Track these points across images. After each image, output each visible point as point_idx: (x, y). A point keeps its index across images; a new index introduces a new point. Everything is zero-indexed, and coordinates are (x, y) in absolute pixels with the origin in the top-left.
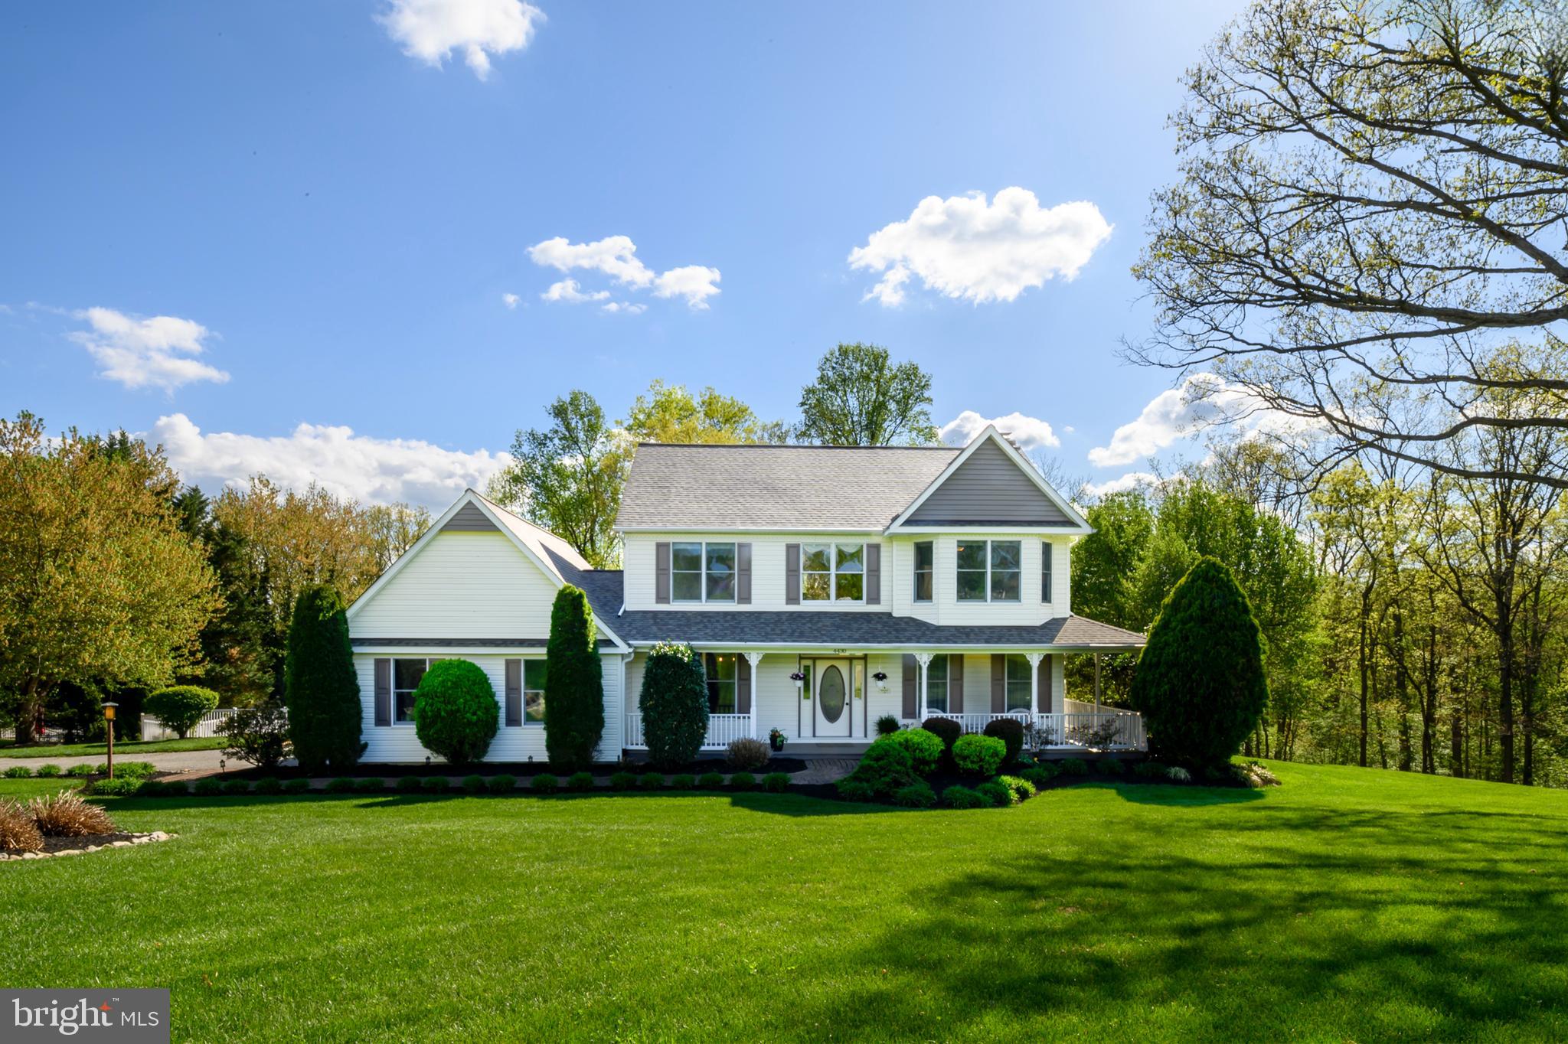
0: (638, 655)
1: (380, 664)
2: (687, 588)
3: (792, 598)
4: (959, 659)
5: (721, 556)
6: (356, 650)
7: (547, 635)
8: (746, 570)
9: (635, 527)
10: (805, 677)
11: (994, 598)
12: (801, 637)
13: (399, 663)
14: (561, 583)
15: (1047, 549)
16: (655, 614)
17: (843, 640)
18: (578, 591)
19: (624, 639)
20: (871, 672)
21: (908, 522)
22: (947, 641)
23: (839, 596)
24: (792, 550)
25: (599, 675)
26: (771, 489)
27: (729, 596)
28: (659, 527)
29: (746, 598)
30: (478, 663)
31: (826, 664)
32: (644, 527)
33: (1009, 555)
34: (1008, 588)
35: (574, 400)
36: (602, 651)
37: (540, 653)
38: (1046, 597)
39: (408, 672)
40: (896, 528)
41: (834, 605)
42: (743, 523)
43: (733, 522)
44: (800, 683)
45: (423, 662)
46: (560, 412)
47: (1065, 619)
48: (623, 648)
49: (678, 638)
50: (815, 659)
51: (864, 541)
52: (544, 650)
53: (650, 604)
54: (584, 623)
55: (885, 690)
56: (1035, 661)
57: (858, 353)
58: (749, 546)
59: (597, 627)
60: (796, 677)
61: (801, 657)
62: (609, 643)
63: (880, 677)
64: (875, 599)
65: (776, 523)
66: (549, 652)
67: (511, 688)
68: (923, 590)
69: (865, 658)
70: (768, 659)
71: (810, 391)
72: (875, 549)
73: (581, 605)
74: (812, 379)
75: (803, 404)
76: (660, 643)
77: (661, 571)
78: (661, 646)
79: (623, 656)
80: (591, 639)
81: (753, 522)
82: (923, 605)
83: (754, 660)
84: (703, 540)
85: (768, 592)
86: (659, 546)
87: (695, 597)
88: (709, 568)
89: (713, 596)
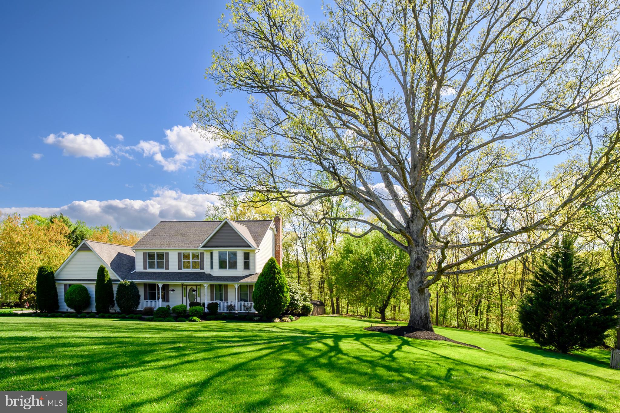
1: (66, 286)
2: (151, 266)
3: (180, 268)
4: (226, 286)
5: (160, 256)
7: (96, 278)
8: (167, 260)
9: (137, 248)
10: (184, 291)
11: (229, 268)
13: (70, 286)
16: (142, 273)
17: (194, 280)
21: (204, 246)
23: (193, 268)
24: (179, 254)
27: (162, 268)
28: (144, 248)
29: (167, 268)
31: (191, 287)
32: (140, 248)
33: (233, 256)
34: (233, 265)
36: (114, 282)
38: (246, 267)
40: (201, 248)
41: (191, 270)
42: (166, 247)
43: (163, 247)
47: (253, 275)
50: (187, 286)
51: (199, 252)
53: (142, 270)
58: (168, 253)
59: (115, 276)
61: (182, 285)
62: (118, 280)
64: (203, 268)
65: (175, 247)
68: (212, 266)
69: (200, 285)
70: (174, 285)
72: (202, 254)
77: (145, 260)
81: (169, 246)
83: (160, 285)
84: (156, 252)
85: (173, 266)
86: (144, 253)
87: (154, 268)
88: (157, 259)
89: (159, 267)
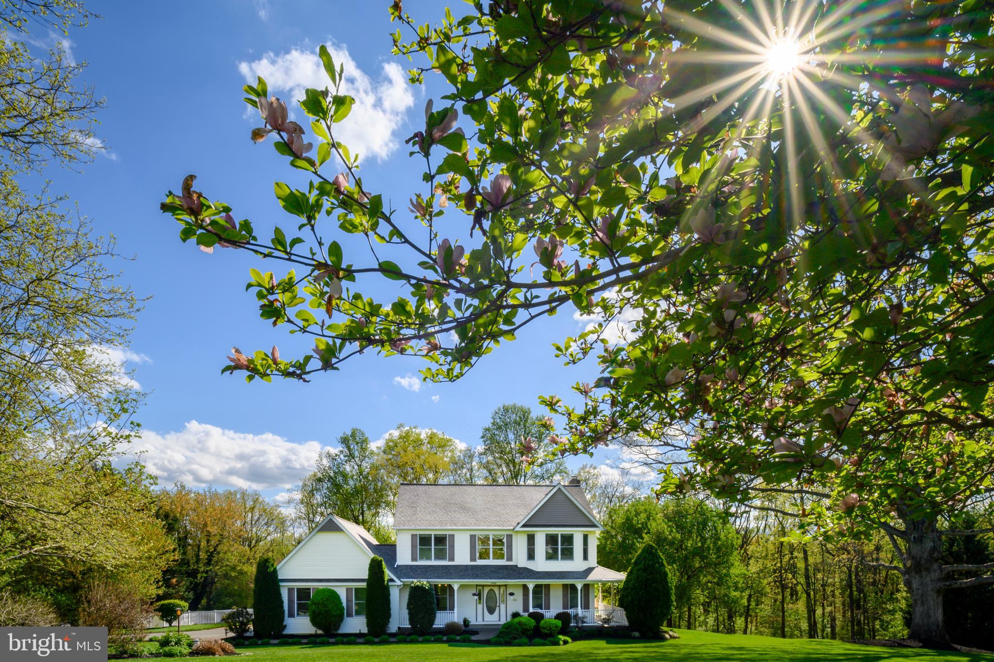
0: (405, 585)
1: (290, 590)
2: (425, 555)
3: (473, 559)
4: (548, 586)
5: (440, 540)
6: (281, 584)
7: (367, 577)
8: (452, 547)
9: (402, 528)
10: (479, 595)
11: (562, 559)
12: (477, 577)
13: (299, 590)
14: (372, 555)
15: (586, 538)
16: (411, 566)
17: (495, 578)
18: (380, 558)
19: (399, 578)
20: (508, 592)
21: (524, 526)
22: (541, 578)
23: (494, 558)
24: (473, 537)
25: (389, 595)
26: (463, 508)
27: (444, 558)
28: (413, 527)
29: (452, 559)
30: (336, 589)
31: (489, 588)
32: (406, 527)
33: (568, 540)
34: (568, 554)
35: (353, 435)
36: (390, 584)
37: (364, 585)
38: (585, 557)
39: (304, 593)
40: (518, 528)
41: (491, 562)
42: (451, 525)
43: (446, 524)
44: (476, 597)
45: (309, 589)
46: (345, 441)
47: (594, 568)
48: (398, 582)
49: (423, 578)
50: (483, 586)
51: (506, 533)
52: (365, 584)
53: (409, 562)
54: (383, 572)
55: (515, 600)
56: (579, 587)
57: (514, 409)
58: (453, 536)
59: (388, 574)
60: (474, 595)
61: (477, 586)
62: (392, 580)
63: (512, 594)
64: (510, 558)
65: (465, 525)
66: (368, 585)
67: (349, 600)
68: (531, 556)
69: (506, 586)
70: (462, 587)
71: (487, 430)
72: (510, 537)
73: (381, 565)
74: (488, 423)
75: (483, 437)
76: (416, 580)
77: (413, 547)
78: (416, 582)
79: (398, 586)
80: (386, 578)
81: (455, 525)
82: (531, 562)
83: (456, 587)
84: (433, 533)
85: (462, 556)
86: (413, 536)
87: (429, 558)
88: (435, 545)
89: (437, 557)
